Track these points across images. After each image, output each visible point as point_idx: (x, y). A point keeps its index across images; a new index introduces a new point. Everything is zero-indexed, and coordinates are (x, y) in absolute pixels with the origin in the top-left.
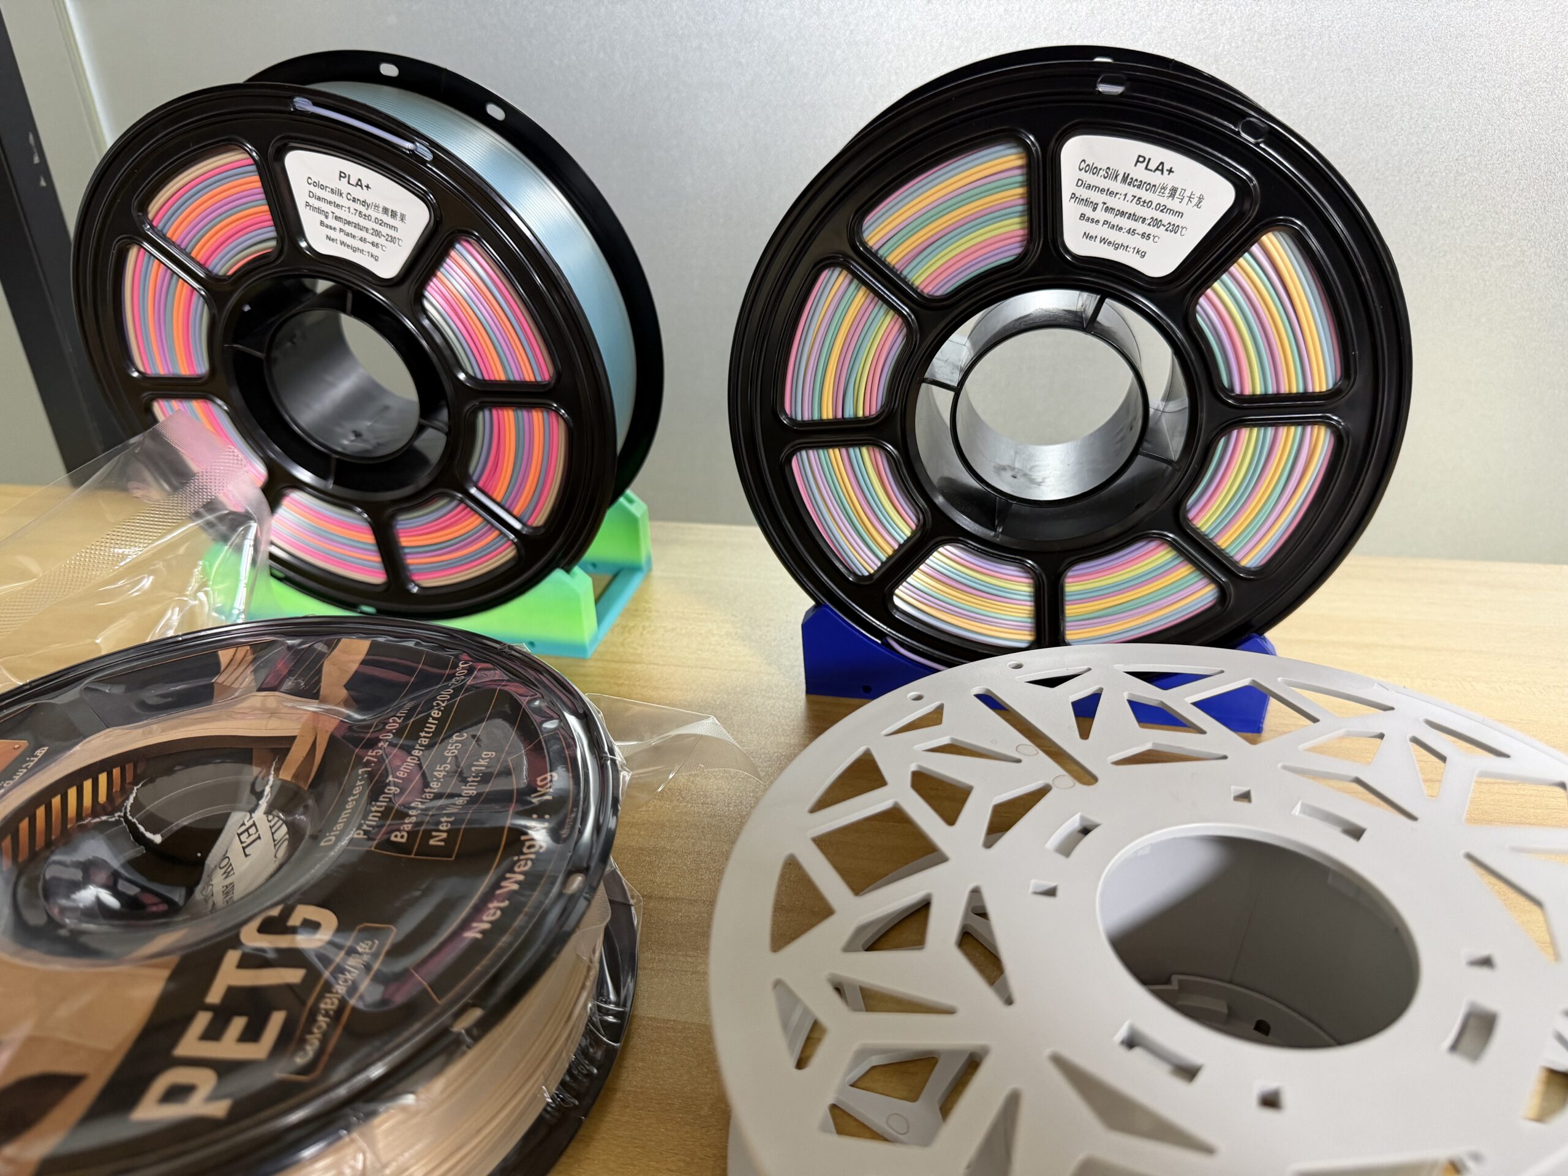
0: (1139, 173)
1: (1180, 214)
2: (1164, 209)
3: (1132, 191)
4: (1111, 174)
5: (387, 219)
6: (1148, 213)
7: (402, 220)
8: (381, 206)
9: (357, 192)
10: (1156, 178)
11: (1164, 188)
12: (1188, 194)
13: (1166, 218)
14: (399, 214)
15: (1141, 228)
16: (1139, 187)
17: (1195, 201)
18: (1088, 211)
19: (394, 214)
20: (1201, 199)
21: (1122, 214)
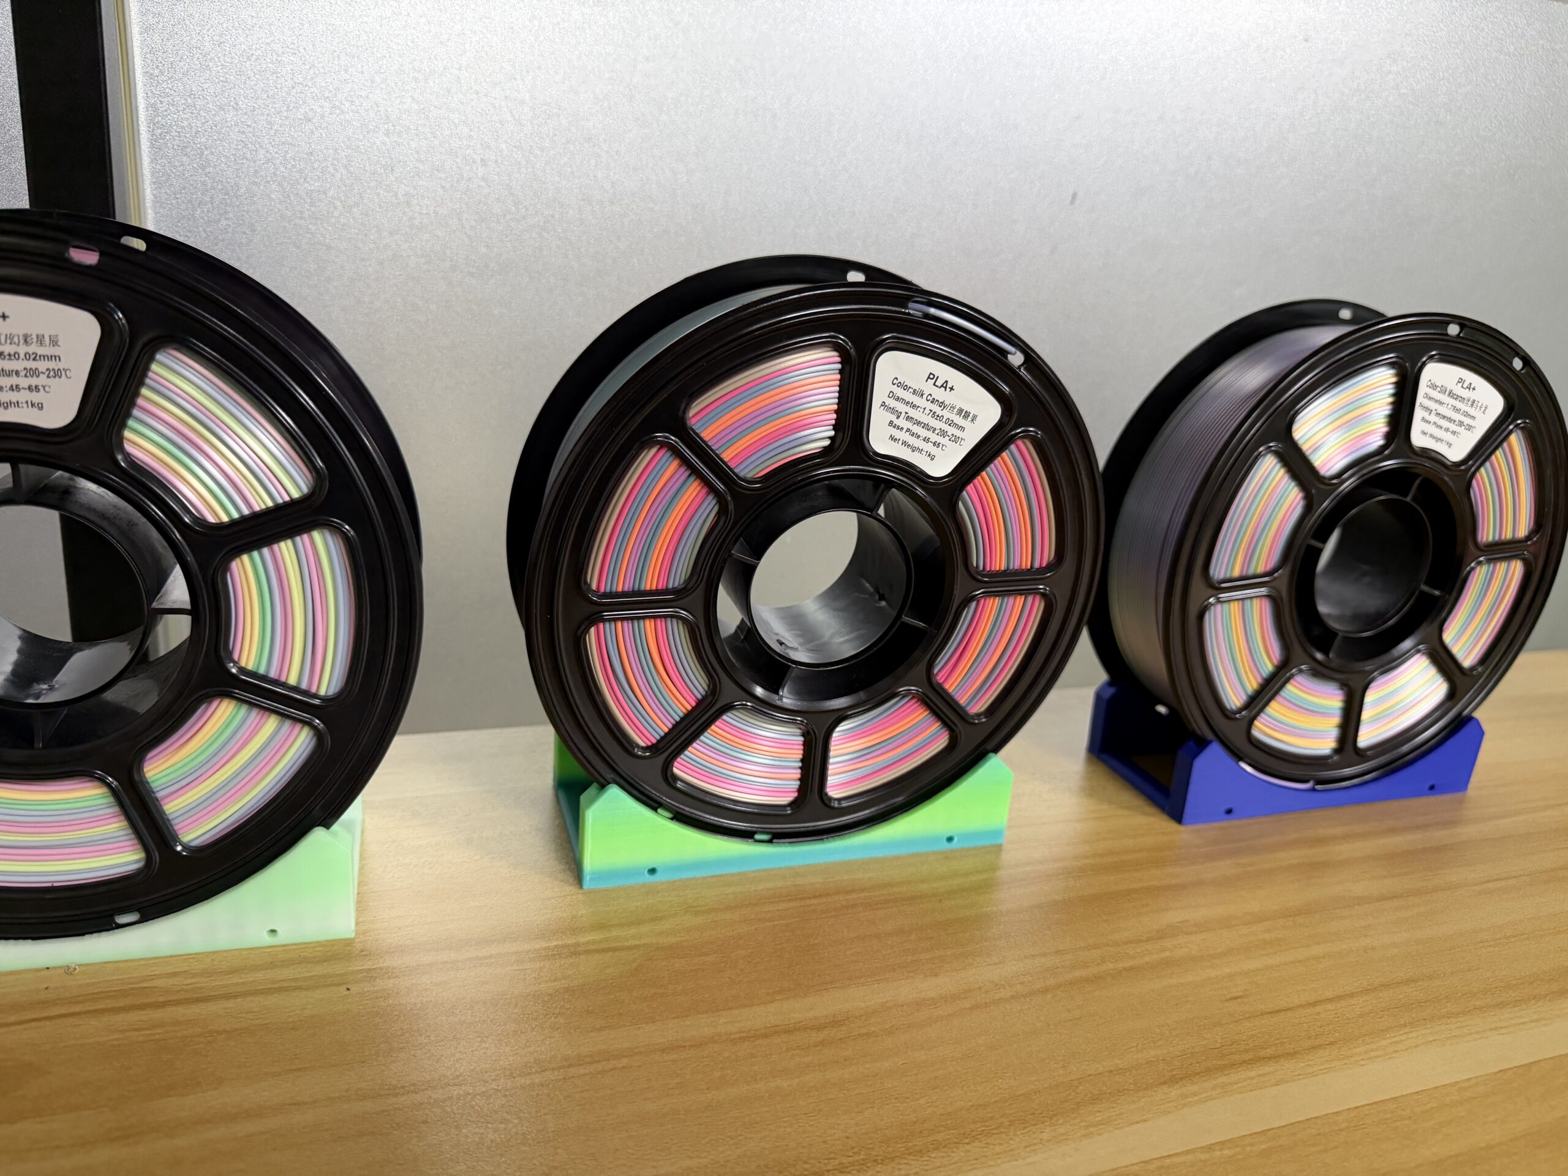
0: (1458, 390)
1: (1473, 418)
2: (1466, 414)
3: (1452, 402)
4: (1443, 390)
5: (959, 420)
6: (1457, 417)
7: (973, 420)
8: (957, 407)
9: (940, 394)
10: (1465, 394)
11: (1469, 401)
12: (1480, 404)
13: (1467, 421)
14: (971, 415)
15: (1453, 427)
16: (1456, 399)
17: (1483, 409)
18: (1426, 415)
19: (967, 415)
20: (1486, 408)
21: (1444, 417)
